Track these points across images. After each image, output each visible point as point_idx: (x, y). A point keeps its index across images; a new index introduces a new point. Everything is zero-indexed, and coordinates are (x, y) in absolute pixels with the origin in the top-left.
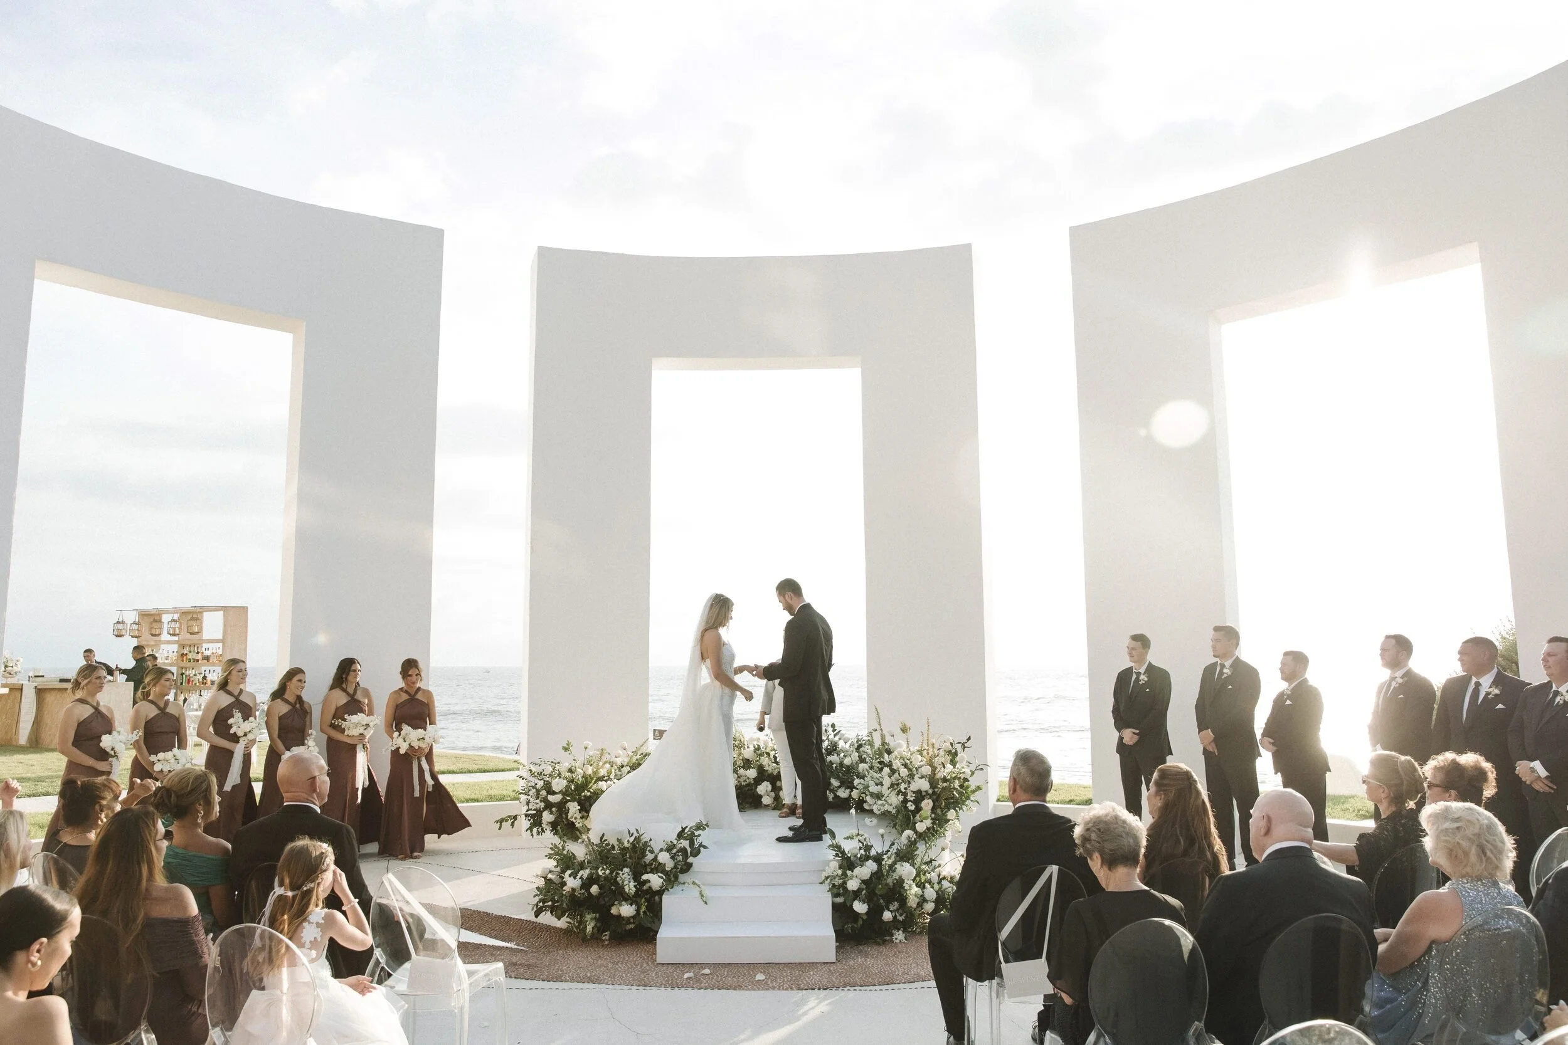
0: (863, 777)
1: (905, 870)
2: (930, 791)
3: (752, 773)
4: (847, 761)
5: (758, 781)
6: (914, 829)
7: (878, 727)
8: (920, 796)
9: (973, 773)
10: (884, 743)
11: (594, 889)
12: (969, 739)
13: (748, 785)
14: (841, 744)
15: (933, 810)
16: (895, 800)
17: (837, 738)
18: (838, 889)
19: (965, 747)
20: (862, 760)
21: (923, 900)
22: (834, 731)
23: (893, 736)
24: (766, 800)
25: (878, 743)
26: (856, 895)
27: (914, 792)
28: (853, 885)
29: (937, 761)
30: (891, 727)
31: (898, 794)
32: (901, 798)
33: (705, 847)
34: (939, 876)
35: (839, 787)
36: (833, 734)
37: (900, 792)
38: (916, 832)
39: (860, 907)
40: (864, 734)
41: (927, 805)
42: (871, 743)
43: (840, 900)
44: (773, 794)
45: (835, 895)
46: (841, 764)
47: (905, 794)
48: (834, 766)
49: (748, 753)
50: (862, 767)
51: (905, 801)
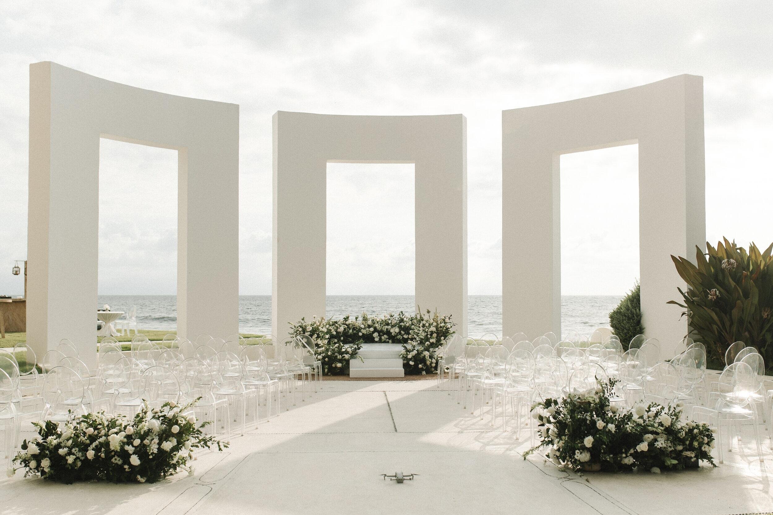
0: (413, 330)
1: (427, 353)
2: (436, 332)
3: (372, 329)
4: (407, 325)
5: (373, 332)
6: (429, 342)
7: (419, 312)
8: (432, 333)
9: (451, 327)
10: (421, 317)
11: (327, 359)
12: (451, 316)
13: (370, 334)
14: (405, 319)
15: (437, 337)
16: (424, 334)
17: (403, 317)
18: (405, 358)
19: (450, 318)
20: (412, 324)
21: (432, 363)
22: (402, 314)
23: (424, 315)
24: (377, 339)
25: (419, 317)
26: (411, 359)
27: (430, 332)
28: (410, 356)
29: (439, 322)
30: (424, 312)
31: (425, 333)
32: (426, 334)
33: (362, 347)
34: (437, 356)
35: (404, 334)
36: (402, 315)
37: (426, 332)
38: (430, 343)
39: (412, 363)
40: (413, 315)
41: (435, 335)
42: (416, 318)
43: (405, 362)
44: (379, 337)
45: (404, 360)
46: (405, 326)
47: (427, 332)
48: (402, 326)
49: (370, 322)
50: (413, 326)
51: (427, 335)
